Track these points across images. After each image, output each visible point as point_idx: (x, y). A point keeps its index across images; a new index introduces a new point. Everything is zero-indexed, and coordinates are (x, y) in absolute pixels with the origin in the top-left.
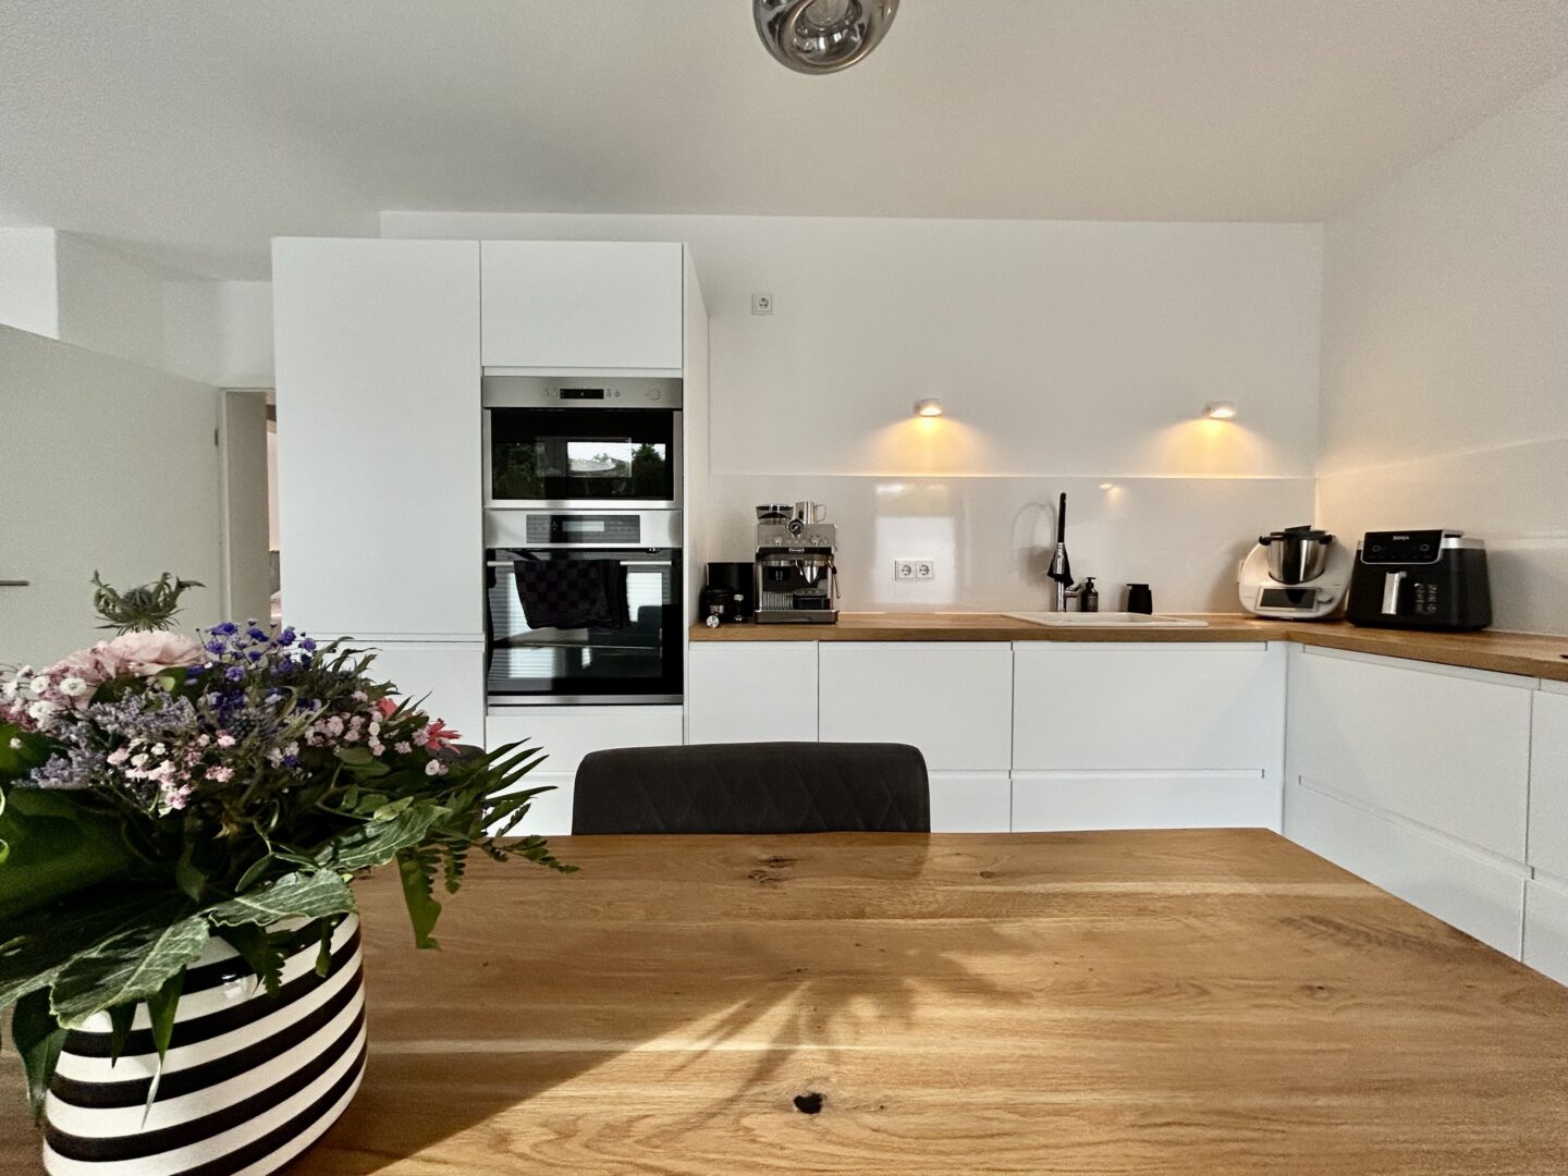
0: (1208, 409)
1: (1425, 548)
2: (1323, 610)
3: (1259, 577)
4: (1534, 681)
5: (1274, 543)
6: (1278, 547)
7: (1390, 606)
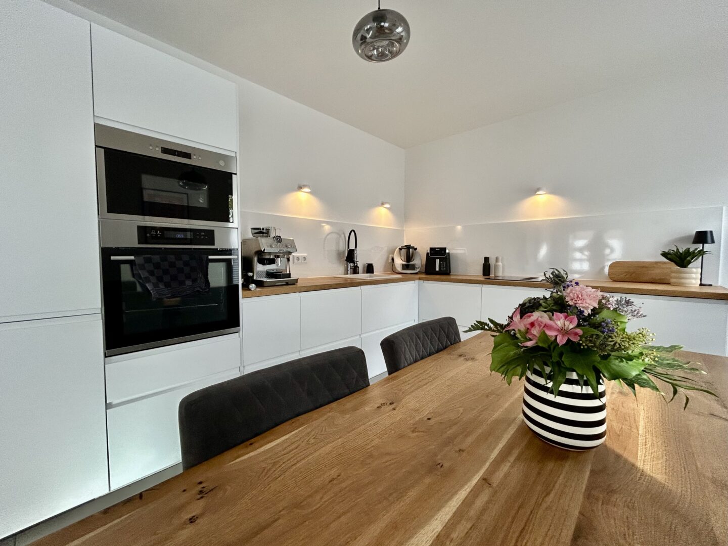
0: (383, 204)
1: (443, 252)
2: (417, 271)
3: (399, 262)
4: (481, 285)
5: (403, 250)
6: (404, 251)
7: (437, 269)
